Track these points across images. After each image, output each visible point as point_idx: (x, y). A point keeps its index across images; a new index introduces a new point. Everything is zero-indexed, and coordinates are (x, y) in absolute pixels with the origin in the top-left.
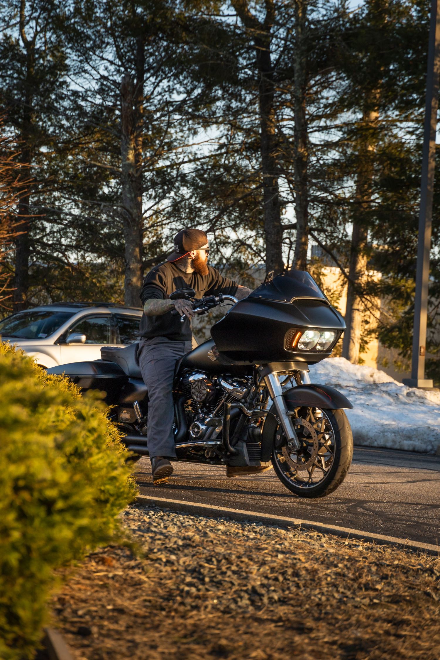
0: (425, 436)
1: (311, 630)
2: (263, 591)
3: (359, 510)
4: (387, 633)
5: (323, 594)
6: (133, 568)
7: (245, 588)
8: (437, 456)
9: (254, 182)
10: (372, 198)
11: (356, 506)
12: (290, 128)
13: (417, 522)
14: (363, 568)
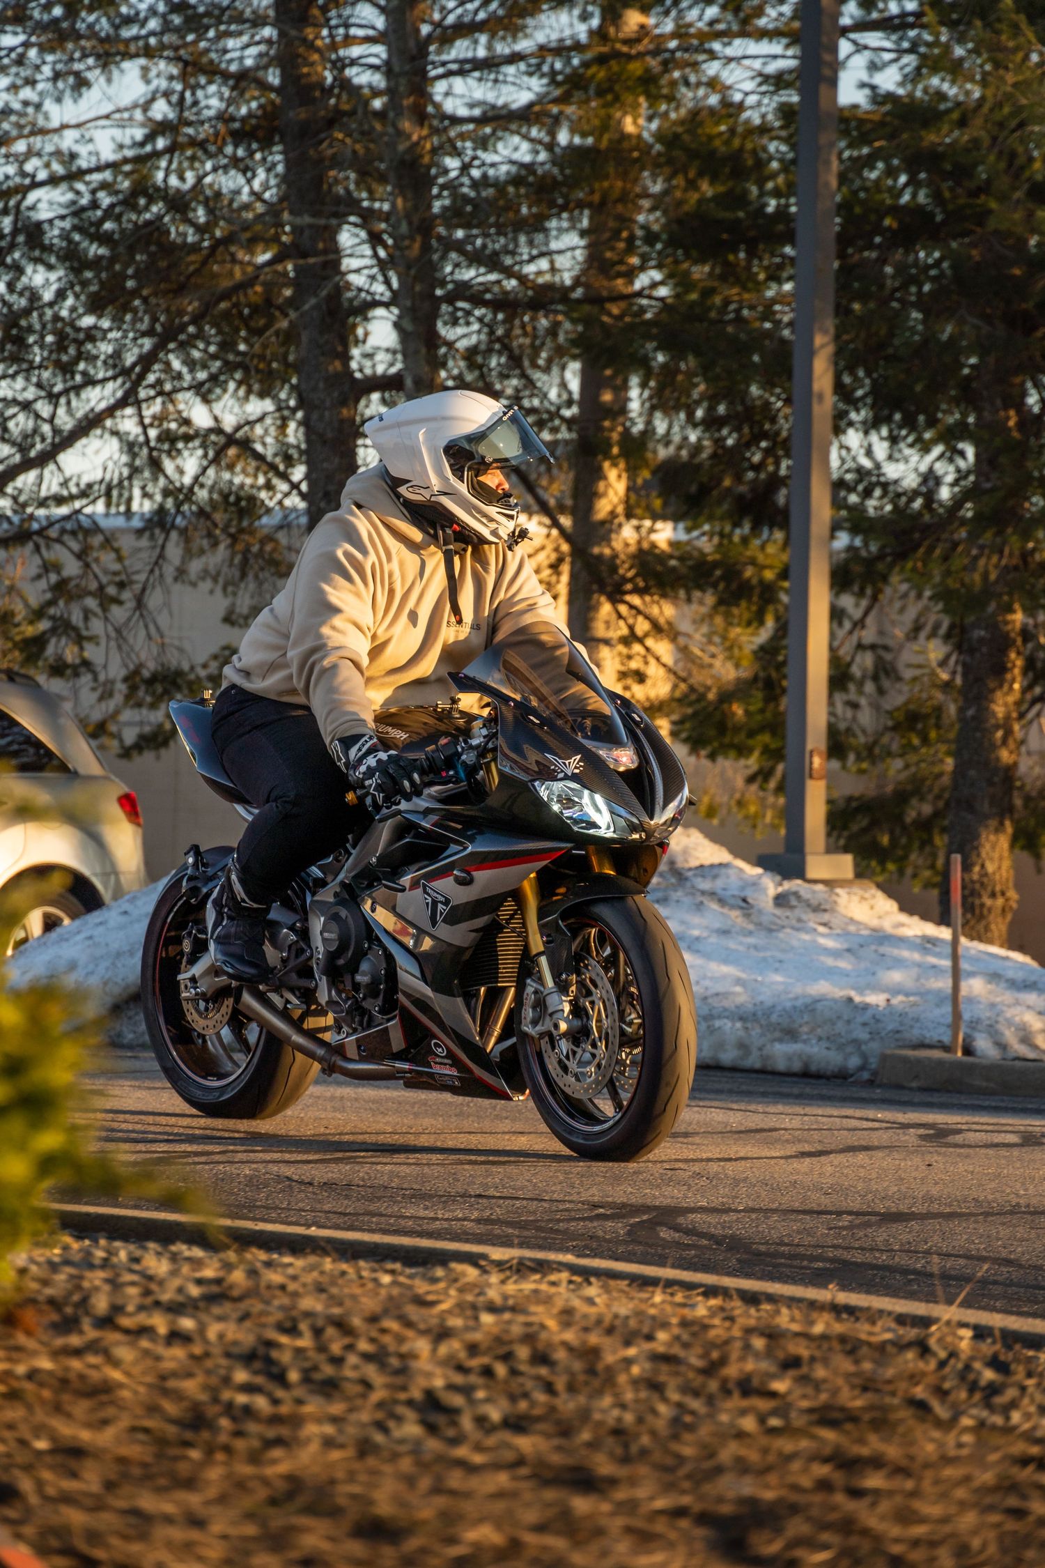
0: (840, 1027)
1: (613, 1482)
2: (457, 1400)
3: (665, 1233)
4: (824, 1485)
5: (623, 1406)
6: (77, 1352)
7: (403, 1396)
8: (880, 1086)
9: (268, 242)
10: (637, 285)
11: (653, 1224)
12: (371, 67)
13: (845, 1263)
14: (727, 1342)
